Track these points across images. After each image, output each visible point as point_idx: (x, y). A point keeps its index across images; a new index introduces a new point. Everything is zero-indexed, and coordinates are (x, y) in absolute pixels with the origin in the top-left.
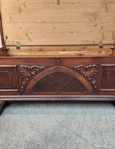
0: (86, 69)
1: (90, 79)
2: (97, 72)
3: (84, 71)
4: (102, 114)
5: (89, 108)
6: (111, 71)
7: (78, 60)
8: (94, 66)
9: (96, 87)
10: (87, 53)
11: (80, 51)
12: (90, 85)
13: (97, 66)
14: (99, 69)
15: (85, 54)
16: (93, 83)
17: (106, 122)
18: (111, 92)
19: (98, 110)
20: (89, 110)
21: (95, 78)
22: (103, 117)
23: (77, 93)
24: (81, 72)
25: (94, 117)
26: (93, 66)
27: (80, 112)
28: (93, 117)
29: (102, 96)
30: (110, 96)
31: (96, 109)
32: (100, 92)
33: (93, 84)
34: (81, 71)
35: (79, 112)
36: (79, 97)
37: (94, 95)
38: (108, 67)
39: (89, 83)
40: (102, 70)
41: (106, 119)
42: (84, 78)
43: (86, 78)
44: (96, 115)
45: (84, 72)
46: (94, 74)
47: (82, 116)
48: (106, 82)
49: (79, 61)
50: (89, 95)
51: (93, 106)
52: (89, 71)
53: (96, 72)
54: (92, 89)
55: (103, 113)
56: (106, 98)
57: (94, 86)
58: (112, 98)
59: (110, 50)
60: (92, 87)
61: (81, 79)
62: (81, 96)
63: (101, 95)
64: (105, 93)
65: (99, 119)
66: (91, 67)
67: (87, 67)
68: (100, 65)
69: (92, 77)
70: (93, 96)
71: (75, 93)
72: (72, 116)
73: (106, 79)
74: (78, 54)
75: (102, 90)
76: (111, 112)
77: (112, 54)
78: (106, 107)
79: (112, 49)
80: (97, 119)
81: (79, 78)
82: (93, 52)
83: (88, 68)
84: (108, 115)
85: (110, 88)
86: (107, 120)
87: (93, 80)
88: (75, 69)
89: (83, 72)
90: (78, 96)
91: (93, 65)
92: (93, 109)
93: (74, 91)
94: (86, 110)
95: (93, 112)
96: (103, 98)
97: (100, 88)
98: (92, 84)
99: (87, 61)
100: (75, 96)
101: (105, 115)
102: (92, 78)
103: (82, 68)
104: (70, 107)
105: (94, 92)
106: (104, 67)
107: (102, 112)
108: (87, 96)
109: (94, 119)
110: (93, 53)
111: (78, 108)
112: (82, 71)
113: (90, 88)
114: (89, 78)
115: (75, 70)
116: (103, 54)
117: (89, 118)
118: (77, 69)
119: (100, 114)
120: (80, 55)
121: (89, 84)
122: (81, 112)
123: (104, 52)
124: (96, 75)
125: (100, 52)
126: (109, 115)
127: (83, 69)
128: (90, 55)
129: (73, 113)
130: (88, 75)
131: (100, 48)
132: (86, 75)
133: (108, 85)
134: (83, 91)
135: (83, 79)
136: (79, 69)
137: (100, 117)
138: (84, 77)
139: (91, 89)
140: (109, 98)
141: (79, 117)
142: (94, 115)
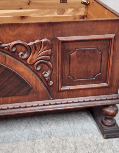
0: (29, 49)
1: (38, 69)
2: (52, 53)
3: (25, 53)
4: (69, 134)
5: (45, 126)
6: (78, 51)
7: (10, 29)
8: (44, 42)
9: (51, 83)
10: (36, 12)
11: (21, 9)
12: (40, 81)
13: (51, 41)
14: (54, 46)
15: (32, 15)
16: (46, 75)
17: (76, 148)
18: (81, 91)
19: (61, 127)
20: (43, 130)
21: (49, 66)
22: (71, 139)
23: (14, 98)
24: (18, 56)
25: (53, 142)
26: (42, 42)
27: (26, 136)
28: (51, 142)
29: (65, 100)
30: (81, 99)
31: (58, 127)
32: (61, 93)
33: (45, 78)
34: (18, 53)
35: (23, 137)
36: (20, 107)
37: (50, 99)
38: (71, 43)
39: (38, 76)
40: (60, 50)
41: (75, 143)
42: (27, 68)
43: (31, 67)
44: (57, 139)
45: (25, 56)
46: (46, 58)
47: (30, 143)
48: (71, 72)
49: (11, 33)
50: (41, 100)
51: (52, 120)
52: (36, 53)
53: (49, 53)
54: (45, 88)
55: (71, 133)
56: (73, 102)
57: (48, 82)
58: (84, 101)
59: (80, 7)
60: (45, 85)
61: (21, 69)
62: (23, 104)
63: (63, 98)
64: (71, 94)
65: (62, 145)
66: (38, 43)
67: (30, 44)
68: (56, 39)
69: (42, 64)
70: (47, 102)
71: (10, 99)
72: (9, 147)
73: (70, 67)
74: (18, 16)
75: (64, 88)
76: (86, 129)
77: (86, 14)
78: (76, 120)
79: (84, 3)
80: (58, 146)
81: (16, 68)
82: (49, 10)
83: (32, 45)
84: (79, 134)
85: (79, 83)
86: (77, 145)
87: (45, 71)
88: (6, 49)
89: (22, 55)
90: (17, 105)
91: (43, 40)
92: (52, 126)
93: (7, 96)
94: (38, 130)
95: (51, 132)
96: (67, 103)
97: (60, 85)
98: (43, 79)
99: (30, 31)
100: (10, 106)
101: (74, 136)
102: (42, 67)
103: (19, 48)
104: (4, 129)
105: (50, 93)
106: (63, 42)
107: (68, 131)
108: (35, 103)
109: (52, 147)
110: (49, 13)
111: (23, 127)
112: (20, 54)
113: (41, 87)
114: (37, 66)
115: (6, 52)
116: (68, 14)
117: (43, 146)
118: (9, 50)
119: (65, 134)
120: (23, 17)
121: (39, 79)
122: (28, 136)
123: (70, 10)
124: (49, 60)
125: (63, 11)
126: (81, 134)
127: (23, 49)
128: (42, 18)
129: (11, 140)
130: (34, 61)
131: (61, 2)
132: (31, 61)
133: (75, 77)
134: (27, 95)
135: (25, 69)
136: (14, 50)
137: (64, 142)
138: (27, 65)
139: (42, 89)
140: (79, 102)
141: (23, 147)
142: (53, 138)
